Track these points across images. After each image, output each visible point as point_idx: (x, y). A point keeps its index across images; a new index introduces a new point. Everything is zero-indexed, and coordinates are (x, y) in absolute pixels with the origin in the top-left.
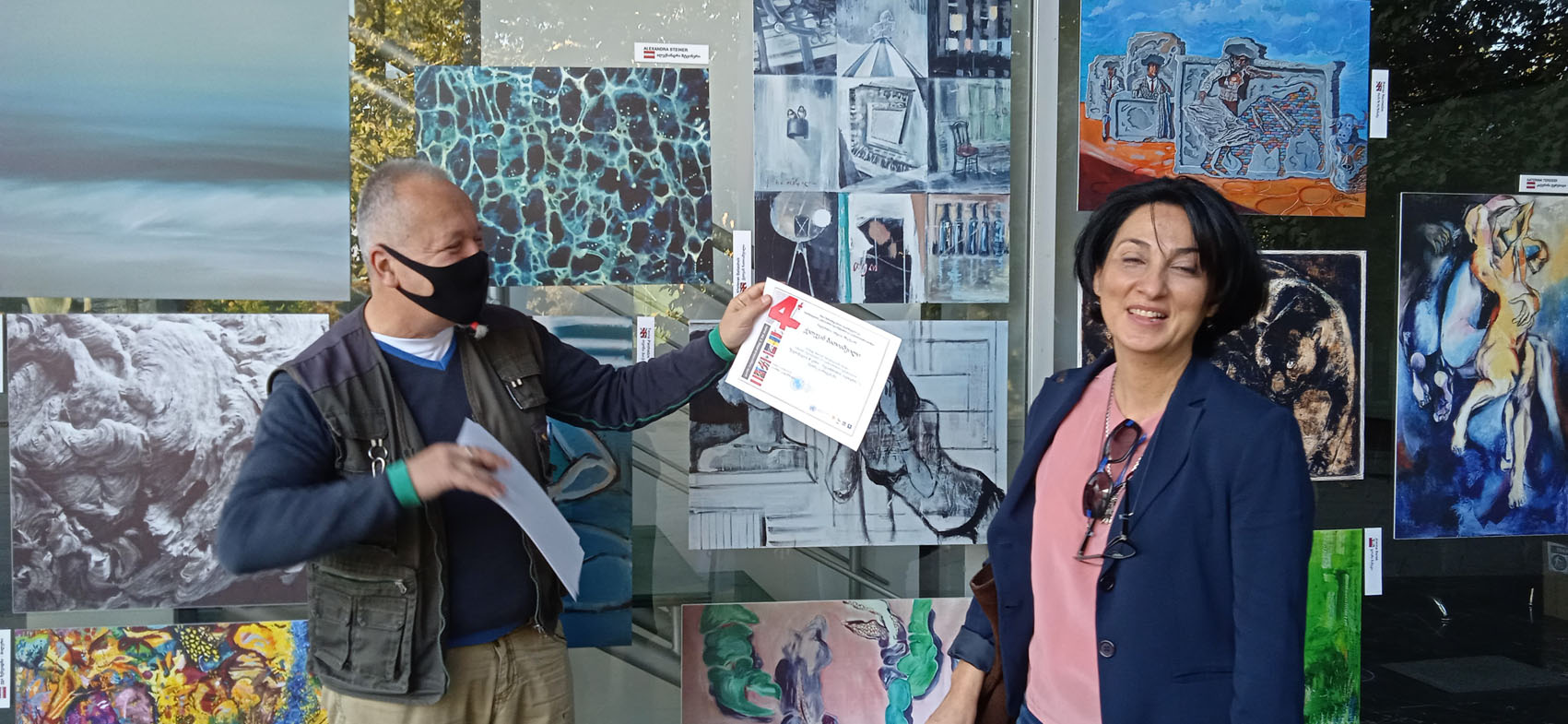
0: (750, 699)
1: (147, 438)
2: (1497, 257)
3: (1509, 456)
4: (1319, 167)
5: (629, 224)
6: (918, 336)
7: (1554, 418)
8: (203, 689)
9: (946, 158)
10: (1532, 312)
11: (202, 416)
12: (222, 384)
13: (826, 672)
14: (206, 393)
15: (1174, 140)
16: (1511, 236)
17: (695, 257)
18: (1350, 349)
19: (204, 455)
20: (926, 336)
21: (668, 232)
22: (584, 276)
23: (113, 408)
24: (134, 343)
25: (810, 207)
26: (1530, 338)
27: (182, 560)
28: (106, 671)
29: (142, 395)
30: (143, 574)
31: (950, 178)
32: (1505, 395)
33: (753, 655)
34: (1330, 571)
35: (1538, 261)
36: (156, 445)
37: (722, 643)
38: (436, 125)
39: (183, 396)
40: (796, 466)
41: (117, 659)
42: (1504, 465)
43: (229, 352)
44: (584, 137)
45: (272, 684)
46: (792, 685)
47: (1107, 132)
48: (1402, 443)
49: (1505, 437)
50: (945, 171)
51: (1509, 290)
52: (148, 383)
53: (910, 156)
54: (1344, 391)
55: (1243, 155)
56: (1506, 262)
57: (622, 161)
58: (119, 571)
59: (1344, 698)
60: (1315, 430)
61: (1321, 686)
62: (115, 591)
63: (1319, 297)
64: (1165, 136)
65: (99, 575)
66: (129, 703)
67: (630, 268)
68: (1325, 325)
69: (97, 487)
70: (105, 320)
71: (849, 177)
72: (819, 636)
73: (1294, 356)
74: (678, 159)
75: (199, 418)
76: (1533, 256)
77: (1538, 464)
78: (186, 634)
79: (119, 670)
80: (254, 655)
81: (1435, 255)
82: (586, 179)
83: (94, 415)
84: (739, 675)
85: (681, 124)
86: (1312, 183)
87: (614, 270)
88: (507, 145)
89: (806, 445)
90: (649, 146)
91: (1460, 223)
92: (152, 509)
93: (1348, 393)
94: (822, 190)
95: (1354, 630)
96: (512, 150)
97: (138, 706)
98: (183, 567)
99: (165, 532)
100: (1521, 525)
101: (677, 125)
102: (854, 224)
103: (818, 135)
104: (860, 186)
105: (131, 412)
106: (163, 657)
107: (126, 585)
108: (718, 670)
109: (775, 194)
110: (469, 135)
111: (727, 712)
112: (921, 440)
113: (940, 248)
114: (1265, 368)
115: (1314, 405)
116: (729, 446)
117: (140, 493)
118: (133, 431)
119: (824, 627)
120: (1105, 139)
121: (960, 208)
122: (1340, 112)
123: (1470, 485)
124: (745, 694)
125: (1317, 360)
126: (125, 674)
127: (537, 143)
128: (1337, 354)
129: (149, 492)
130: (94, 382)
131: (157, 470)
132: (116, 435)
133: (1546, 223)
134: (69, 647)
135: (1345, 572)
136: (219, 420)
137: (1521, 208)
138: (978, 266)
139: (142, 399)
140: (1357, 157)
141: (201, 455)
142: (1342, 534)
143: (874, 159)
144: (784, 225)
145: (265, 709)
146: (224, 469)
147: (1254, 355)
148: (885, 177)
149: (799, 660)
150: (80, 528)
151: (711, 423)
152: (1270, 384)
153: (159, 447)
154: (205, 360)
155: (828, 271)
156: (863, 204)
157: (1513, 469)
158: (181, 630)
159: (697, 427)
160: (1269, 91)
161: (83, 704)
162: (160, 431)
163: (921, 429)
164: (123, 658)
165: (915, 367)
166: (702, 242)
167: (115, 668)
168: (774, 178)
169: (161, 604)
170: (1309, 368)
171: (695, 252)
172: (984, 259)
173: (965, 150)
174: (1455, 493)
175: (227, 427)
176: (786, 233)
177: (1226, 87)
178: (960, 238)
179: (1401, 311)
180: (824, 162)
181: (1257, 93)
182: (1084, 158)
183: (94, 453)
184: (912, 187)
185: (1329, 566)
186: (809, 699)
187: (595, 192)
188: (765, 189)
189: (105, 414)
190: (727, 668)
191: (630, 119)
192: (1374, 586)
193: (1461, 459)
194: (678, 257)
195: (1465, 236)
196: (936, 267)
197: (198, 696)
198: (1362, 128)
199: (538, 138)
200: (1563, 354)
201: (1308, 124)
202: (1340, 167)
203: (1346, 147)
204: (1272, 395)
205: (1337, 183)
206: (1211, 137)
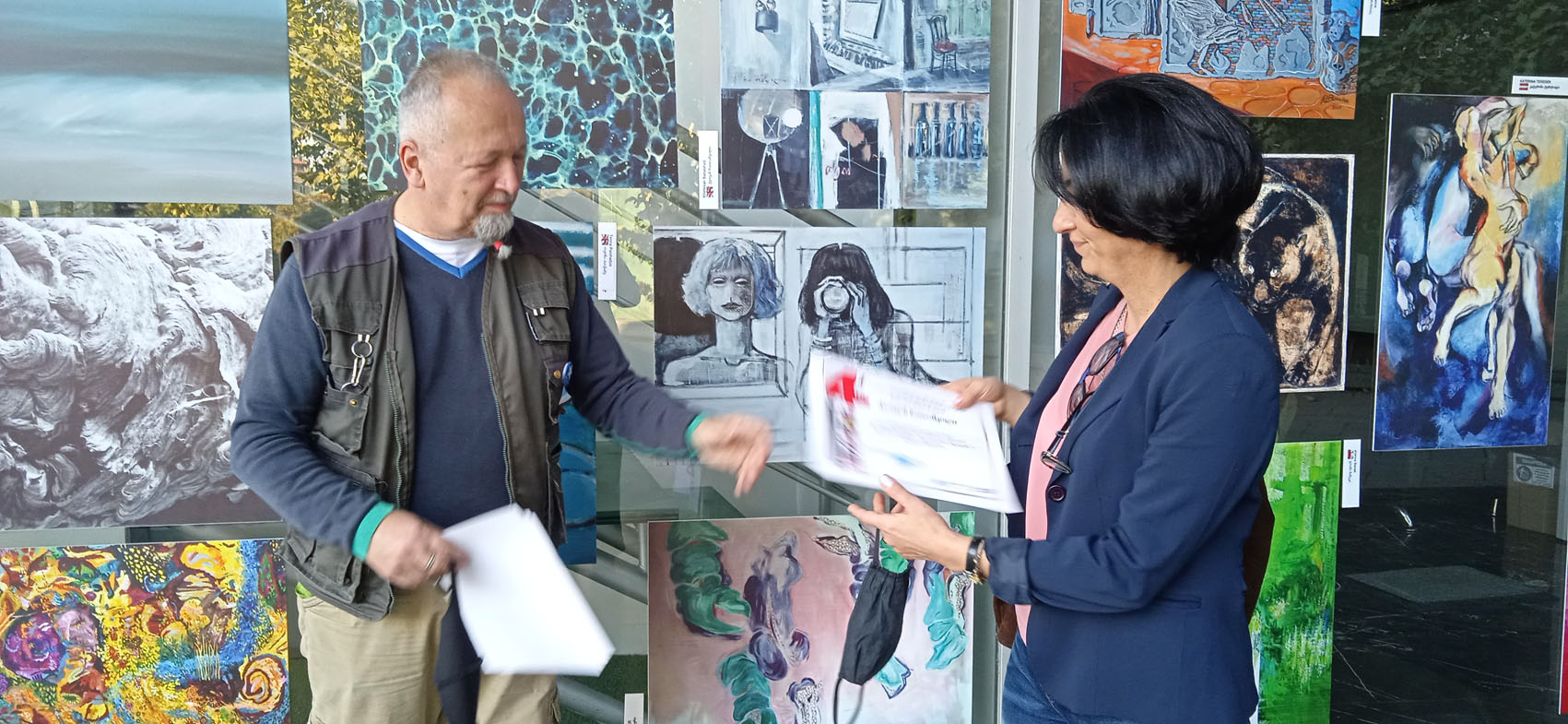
0: (719, 616)
1: (81, 350)
2: (1487, 162)
3: (1491, 366)
4: (1309, 67)
5: (588, 123)
6: (892, 244)
7: (1537, 328)
8: (149, 611)
9: (923, 55)
10: (1520, 218)
11: (139, 326)
12: (159, 292)
13: (796, 589)
14: (141, 303)
15: (1160, 37)
16: (1501, 140)
17: (659, 159)
18: (1335, 257)
19: (142, 367)
20: (901, 244)
21: (630, 132)
22: (540, 178)
23: (43, 317)
24: (62, 248)
25: (778, 107)
26: (1517, 246)
27: (124, 477)
28: (47, 592)
29: (74, 304)
30: (82, 492)
31: (927, 76)
32: (1488, 305)
33: (721, 572)
34: (1307, 484)
35: (1528, 165)
36: (91, 357)
37: (689, 560)
38: (380, 15)
39: (117, 305)
40: (765, 379)
41: (58, 580)
42: (1486, 375)
43: (164, 258)
44: (540, 30)
45: (222, 604)
46: (762, 603)
47: (1091, 29)
48: (1384, 352)
49: (1488, 346)
50: (921, 68)
51: (1497, 196)
52: (80, 291)
53: (886, 52)
54: (1327, 299)
55: (1231, 53)
56: (1496, 166)
57: (581, 55)
58: (56, 489)
59: (1318, 610)
60: (1296, 340)
61: (1295, 599)
62: (53, 510)
63: (1305, 204)
64: (1151, 33)
65: (33, 492)
66: (71, 625)
67: (590, 171)
68: (1310, 232)
69: (29, 401)
70: (31, 224)
71: (821, 73)
72: (789, 552)
73: (1278, 264)
74: (639, 54)
75: (135, 328)
76: (1523, 161)
77: (1520, 375)
78: (130, 553)
79: (61, 592)
80: (202, 575)
81: (1423, 158)
82: (542, 74)
83: (23, 326)
84: (707, 593)
85: (642, 15)
86: (1302, 83)
87: (573, 172)
88: (457, 37)
89: (776, 357)
90: (608, 40)
91: (1450, 125)
92: (89, 424)
93: (1332, 302)
94: (792, 87)
95: (1330, 542)
96: (462, 43)
97: (82, 628)
98: (124, 484)
99: (103, 449)
100: (1500, 436)
101: (638, 16)
102: (826, 124)
103: (788, 28)
104: (833, 83)
105: (62, 323)
106: (106, 577)
107: (65, 503)
108: (686, 587)
109: (743, 92)
110: (416, 26)
111: (695, 629)
112: (894, 352)
113: (917, 150)
114: (1248, 276)
115: (1297, 314)
116: (696, 358)
117: (75, 408)
118: (65, 342)
119: (794, 543)
120: (1089, 36)
121: (937, 107)
122: (1332, 9)
123: (1451, 395)
124: (713, 611)
125: (1301, 269)
126: (66, 595)
127: (489, 35)
128: (1321, 262)
129: (84, 407)
130: (22, 290)
131: (91, 384)
132: (47, 346)
133: (1537, 127)
134: (6, 568)
135: (1323, 485)
136: (156, 331)
137: (1512, 110)
138: (955, 170)
139: (74, 309)
140: (1348, 56)
141: (138, 366)
142: (1321, 446)
143: (846, 54)
144: (752, 126)
145: (216, 631)
146: (163, 382)
147: (1237, 263)
148: (859, 75)
149: (769, 577)
150: (13, 444)
151: (676, 334)
152: (1253, 293)
153: (93, 360)
154: (138, 267)
155: (799, 175)
156: (836, 103)
157: (1495, 379)
158: (123, 549)
159: (663, 339)
161: (23, 626)
162: (94, 342)
163: (895, 341)
164: (64, 579)
165: (889, 276)
166: (666, 143)
167: (56, 589)
168: (741, 74)
169: (102, 523)
170: (1293, 277)
171: (659, 154)
172: (961, 162)
173: (943, 46)
174: (1435, 403)
175: (165, 338)
176: (754, 134)
178: (937, 140)
179: (1387, 218)
180: (795, 58)
182: (1067, 54)
183: (25, 365)
184: (887, 85)
185: (1308, 479)
186: (778, 616)
187: (552, 89)
188: (733, 86)
189: (35, 324)
190: (695, 585)
191: (588, 10)
192: (1351, 499)
193: (1441, 371)
194: (641, 158)
195: (1455, 140)
196: (911, 171)
197: (145, 617)
198: (1355, 25)
199: (490, 30)
200: (1550, 262)
201: (1300, 20)
202: (1330, 66)
203: (1337, 45)
204: (1255, 305)
205: (1327, 83)
206: (1199, 34)
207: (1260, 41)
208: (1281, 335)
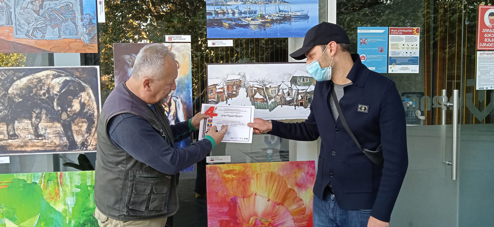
4: (76, 34)
15: (13, 26)
26: (173, 98)
34: (91, 186)
54: (93, 119)
55: (43, 30)
60: (81, 134)
64: (9, 24)
86: (74, 40)
93: (95, 120)
115: (80, 124)
122: (84, 13)
125: (81, 107)
128: (89, 105)
140: (92, 30)
160: (53, 6)
170: (77, 111)
177: (34, 5)
181: (47, 6)
185: (90, 184)
198: (94, 19)
200: (188, 103)
201: (70, 18)
202: (85, 34)
203: (87, 27)
204: (62, 121)
205: (84, 40)
206: (29, 24)
207: (54, 26)
208: (74, 132)
